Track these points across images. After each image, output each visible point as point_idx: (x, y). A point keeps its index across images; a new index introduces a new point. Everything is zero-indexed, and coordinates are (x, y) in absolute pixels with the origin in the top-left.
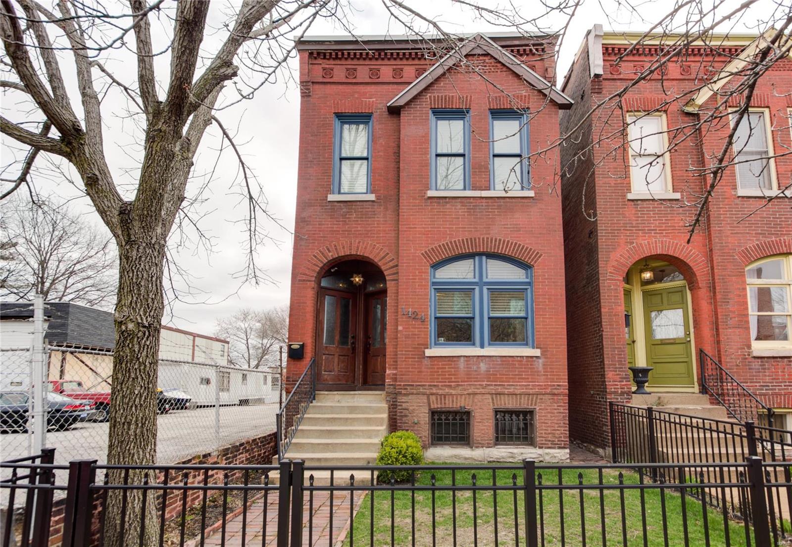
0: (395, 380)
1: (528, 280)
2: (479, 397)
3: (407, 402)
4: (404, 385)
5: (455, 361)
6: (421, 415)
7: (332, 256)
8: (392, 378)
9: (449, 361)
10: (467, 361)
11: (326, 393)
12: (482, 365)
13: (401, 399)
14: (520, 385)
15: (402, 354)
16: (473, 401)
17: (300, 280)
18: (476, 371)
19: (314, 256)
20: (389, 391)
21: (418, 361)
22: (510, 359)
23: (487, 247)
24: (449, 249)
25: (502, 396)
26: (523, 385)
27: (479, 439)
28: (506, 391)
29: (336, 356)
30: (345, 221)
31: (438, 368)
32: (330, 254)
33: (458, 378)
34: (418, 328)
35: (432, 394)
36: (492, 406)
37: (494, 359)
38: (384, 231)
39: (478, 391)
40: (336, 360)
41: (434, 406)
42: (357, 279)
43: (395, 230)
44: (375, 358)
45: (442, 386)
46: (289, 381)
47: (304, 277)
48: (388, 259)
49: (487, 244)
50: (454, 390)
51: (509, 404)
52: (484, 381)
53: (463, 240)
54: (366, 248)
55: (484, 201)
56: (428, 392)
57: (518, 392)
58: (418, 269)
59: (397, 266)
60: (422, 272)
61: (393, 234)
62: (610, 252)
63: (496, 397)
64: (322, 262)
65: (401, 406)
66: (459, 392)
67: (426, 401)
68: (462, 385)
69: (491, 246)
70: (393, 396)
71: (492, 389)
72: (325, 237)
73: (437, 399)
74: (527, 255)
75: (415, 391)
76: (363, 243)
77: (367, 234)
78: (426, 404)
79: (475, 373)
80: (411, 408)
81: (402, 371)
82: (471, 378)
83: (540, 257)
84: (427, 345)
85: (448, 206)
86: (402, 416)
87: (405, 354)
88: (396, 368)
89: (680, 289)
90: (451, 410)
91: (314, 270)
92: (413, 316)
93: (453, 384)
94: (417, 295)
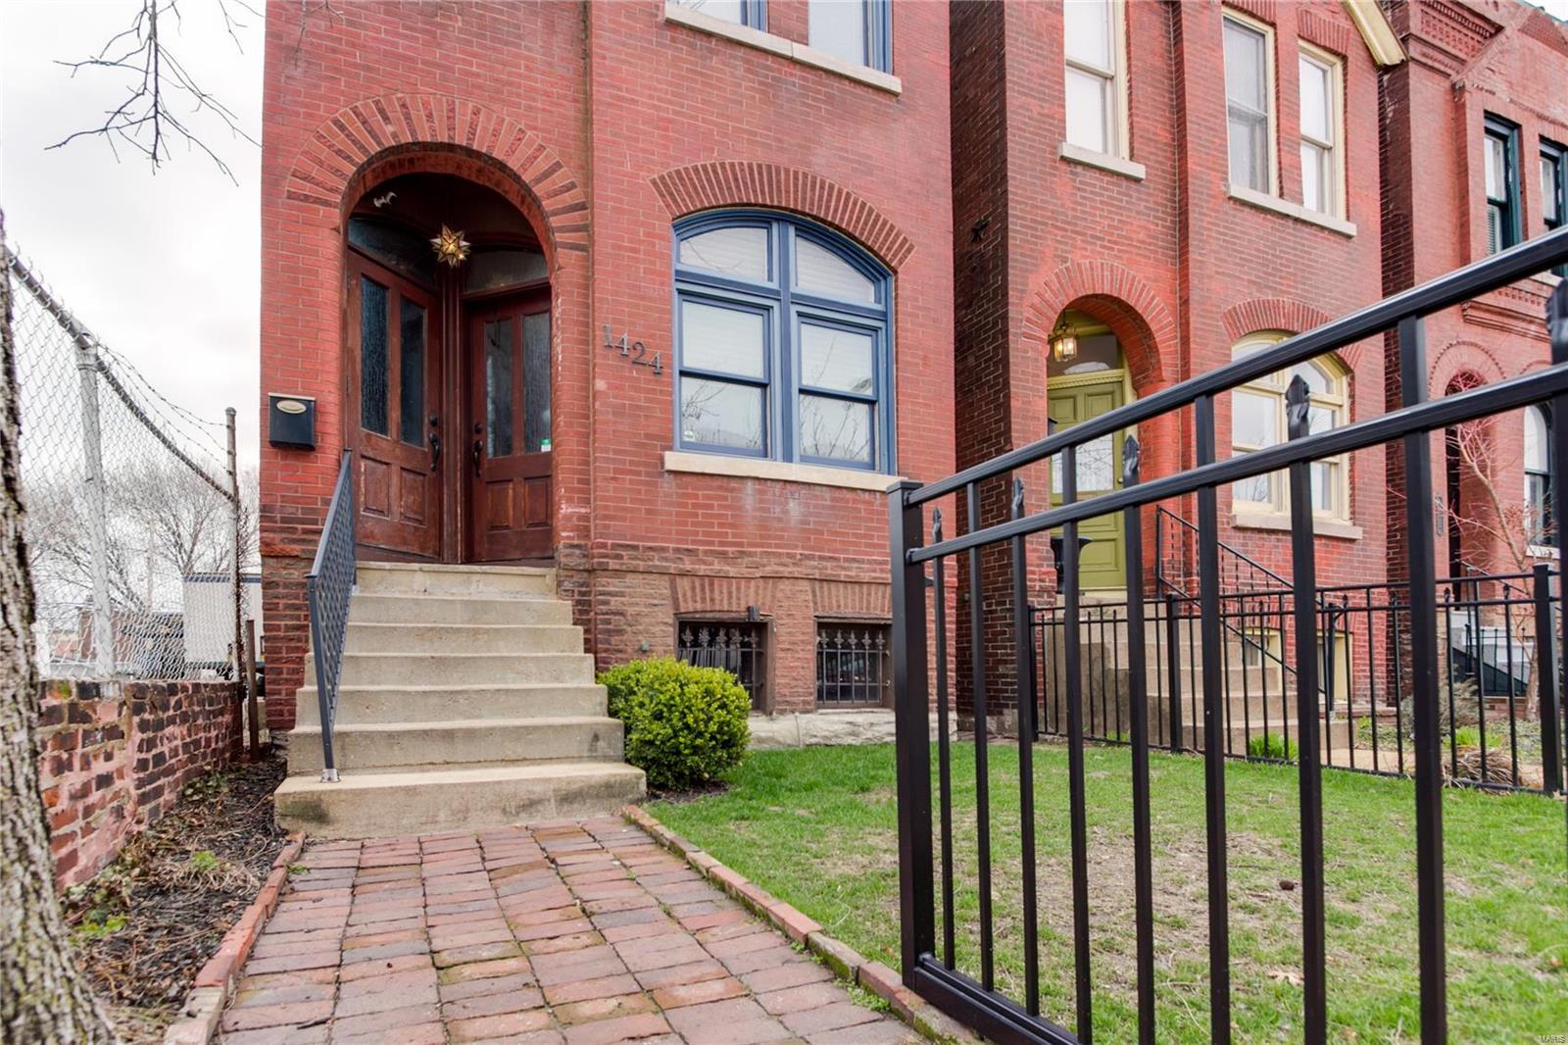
0: (585, 532)
1: (880, 307)
2: (785, 586)
3: (622, 595)
4: (615, 546)
5: (733, 490)
6: (657, 629)
7: (395, 135)
8: (577, 528)
9: (720, 488)
10: (760, 492)
11: (387, 565)
12: (792, 504)
13: (606, 584)
14: (869, 562)
15: (607, 460)
16: (773, 597)
17: (291, 196)
18: (780, 520)
19: (336, 122)
20: (573, 562)
21: (646, 483)
22: (849, 495)
23: (804, 199)
24: (719, 182)
25: (832, 585)
26: (876, 562)
27: (786, 691)
28: (843, 575)
29: (395, 469)
30: (432, 34)
31: (695, 506)
32: (389, 129)
33: (740, 536)
34: (648, 391)
35: (683, 574)
36: (812, 613)
37: (817, 491)
38: (547, 94)
39: (786, 571)
40: (395, 480)
41: (692, 606)
42: (451, 246)
43: (576, 101)
44: (496, 487)
45: (706, 552)
46: (272, 520)
47: (308, 189)
48: (559, 179)
49: (804, 192)
50: (734, 565)
51: (846, 606)
52: (796, 547)
53: (750, 167)
54: (495, 134)
55: (797, 71)
56: (673, 567)
57: (866, 577)
58: (643, 224)
59: (583, 207)
60: (654, 236)
61: (571, 111)
62: (1027, 270)
63: (821, 588)
64: (362, 148)
65: (607, 603)
66: (745, 571)
67: (667, 592)
68: (750, 554)
69: (812, 200)
70: (578, 578)
71: (812, 568)
72: (368, 69)
73: (693, 589)
74: (885, 240)
75: (641, 565)
76: (489, 120)
77: (498, 91)
78: (668, 602)
79: (776, 525)
80: (631, 610)
81: (606, 508)
82: (769, 537)
83: (909, 251)
84: (672, 439)
85: (715, 62)
86: (608, 631)
87: (614, 461)
88: (587, 501)
89: (1109, 388)
90: (725, 616)
91: (337, 172)
92: (633, 356)
93: (730, 549)
94: (643, 298)
